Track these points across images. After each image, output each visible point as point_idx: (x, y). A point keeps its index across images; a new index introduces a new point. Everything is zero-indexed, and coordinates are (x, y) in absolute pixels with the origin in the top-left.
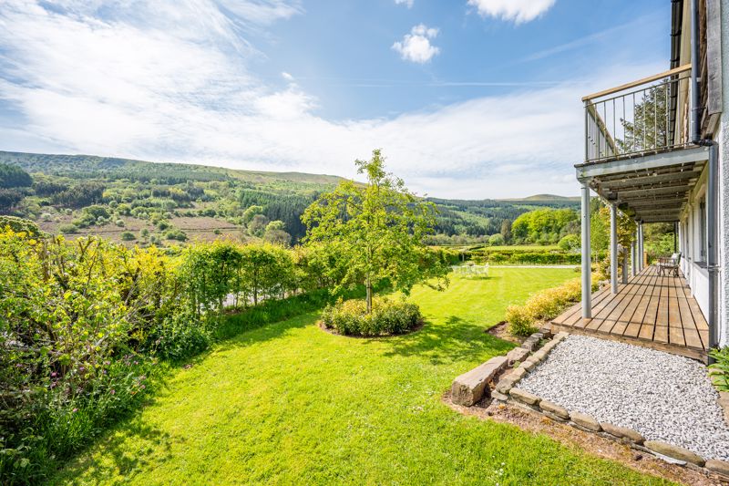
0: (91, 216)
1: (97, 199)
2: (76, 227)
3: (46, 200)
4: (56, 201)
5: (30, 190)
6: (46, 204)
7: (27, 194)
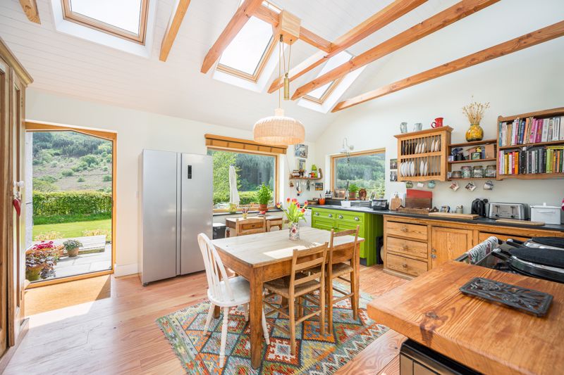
0: (86, 163)
1: (94, 151)
2: (73, 172)
3: (58, 151)
4: (64, 153)
5: (48, 144)
6: (57, 154)
7: (45, 147)
